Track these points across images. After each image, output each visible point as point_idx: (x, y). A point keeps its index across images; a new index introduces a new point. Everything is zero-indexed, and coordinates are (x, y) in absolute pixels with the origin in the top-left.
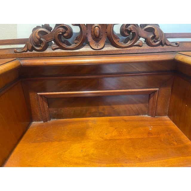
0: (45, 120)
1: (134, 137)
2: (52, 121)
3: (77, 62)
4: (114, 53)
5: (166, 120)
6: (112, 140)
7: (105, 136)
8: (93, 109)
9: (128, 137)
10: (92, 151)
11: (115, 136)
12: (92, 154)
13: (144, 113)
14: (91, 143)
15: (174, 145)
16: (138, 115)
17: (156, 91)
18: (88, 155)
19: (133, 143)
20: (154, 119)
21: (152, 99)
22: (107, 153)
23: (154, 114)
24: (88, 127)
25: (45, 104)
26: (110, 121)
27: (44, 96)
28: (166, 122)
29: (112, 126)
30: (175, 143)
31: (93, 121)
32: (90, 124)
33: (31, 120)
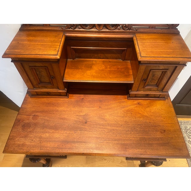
0: (73, 59)
1: (111, 70)
2: (77, 59)
3: (90, 36)
4: (107, 32)
5: (128, 63)
6: (102, 70)
7: (100, 68)
8: (96, 56)
9: (109, 70)
10: (94, 74)
11: (104, 69)
12: (94, 75)
13: (120, 59)
14: (94, 71)
15: (125, 74)
16: (117, 59)
17: (125, 49)
18: (93, 75)
19: (110, 72)
20: (123, 62)
21: (123, 53)
22: (99, 75)
23: (124, 59)
24: (93, 64)
25: (74, 52)
26: (103, 62)
27: (74, 48)
28: (128, 64)
29: (103, 64)
30: (126, 73)
31: (96, 61)
32: (94, 62)
33: (67, 58)
